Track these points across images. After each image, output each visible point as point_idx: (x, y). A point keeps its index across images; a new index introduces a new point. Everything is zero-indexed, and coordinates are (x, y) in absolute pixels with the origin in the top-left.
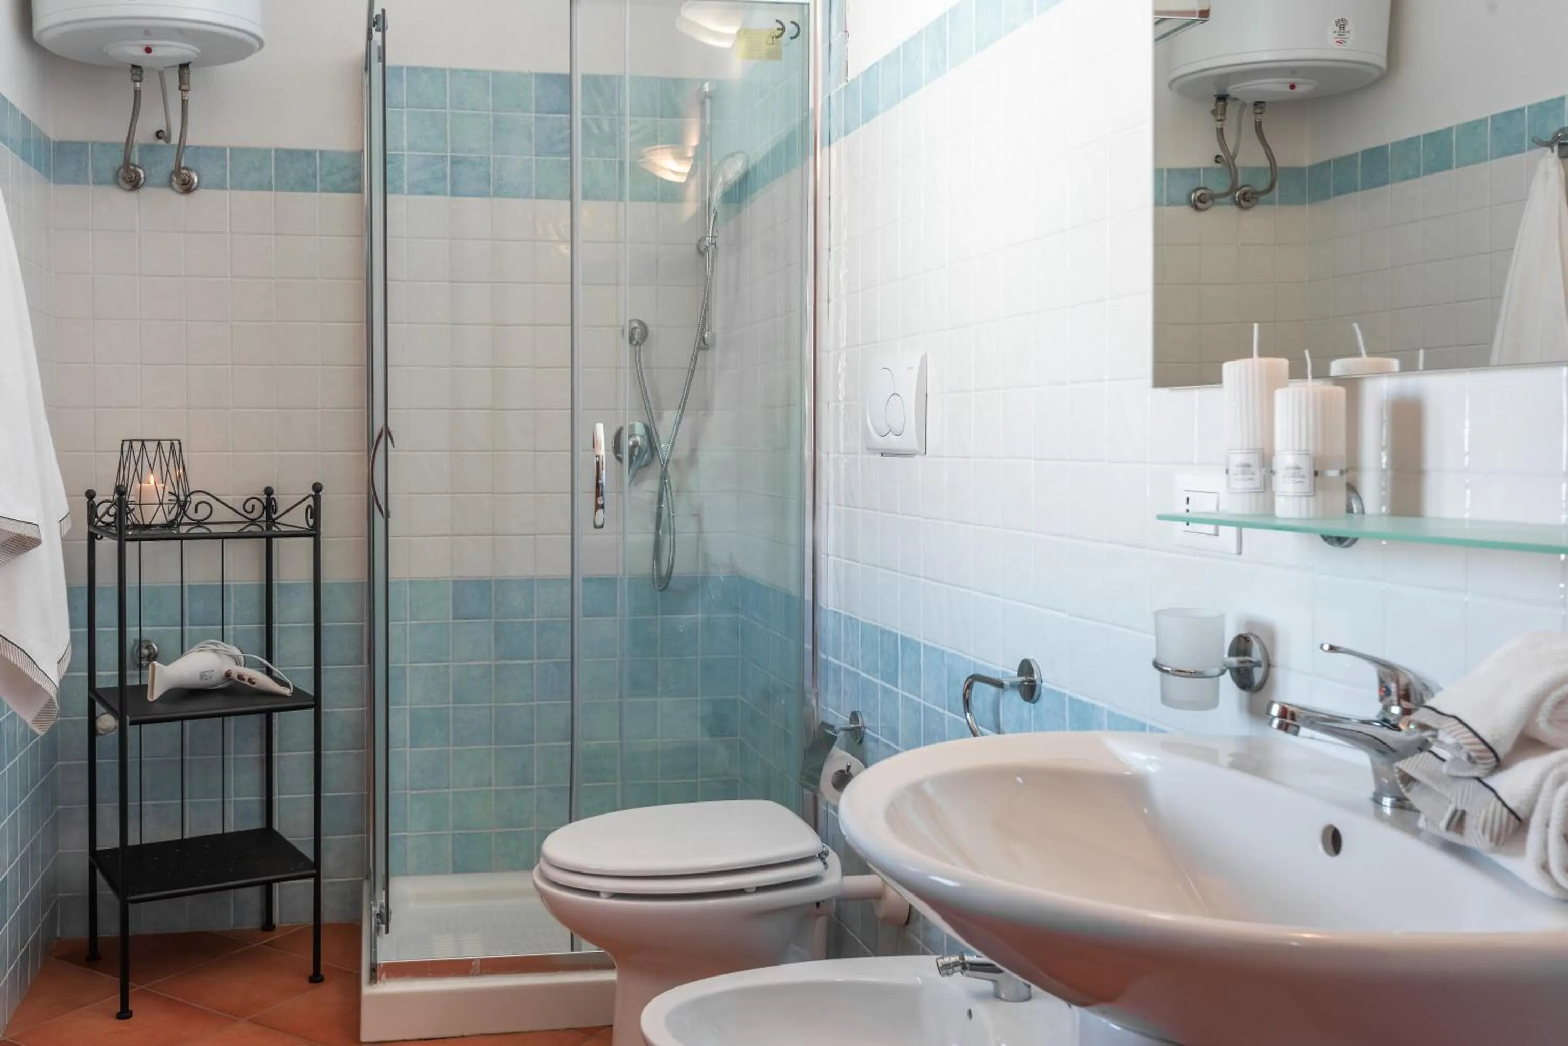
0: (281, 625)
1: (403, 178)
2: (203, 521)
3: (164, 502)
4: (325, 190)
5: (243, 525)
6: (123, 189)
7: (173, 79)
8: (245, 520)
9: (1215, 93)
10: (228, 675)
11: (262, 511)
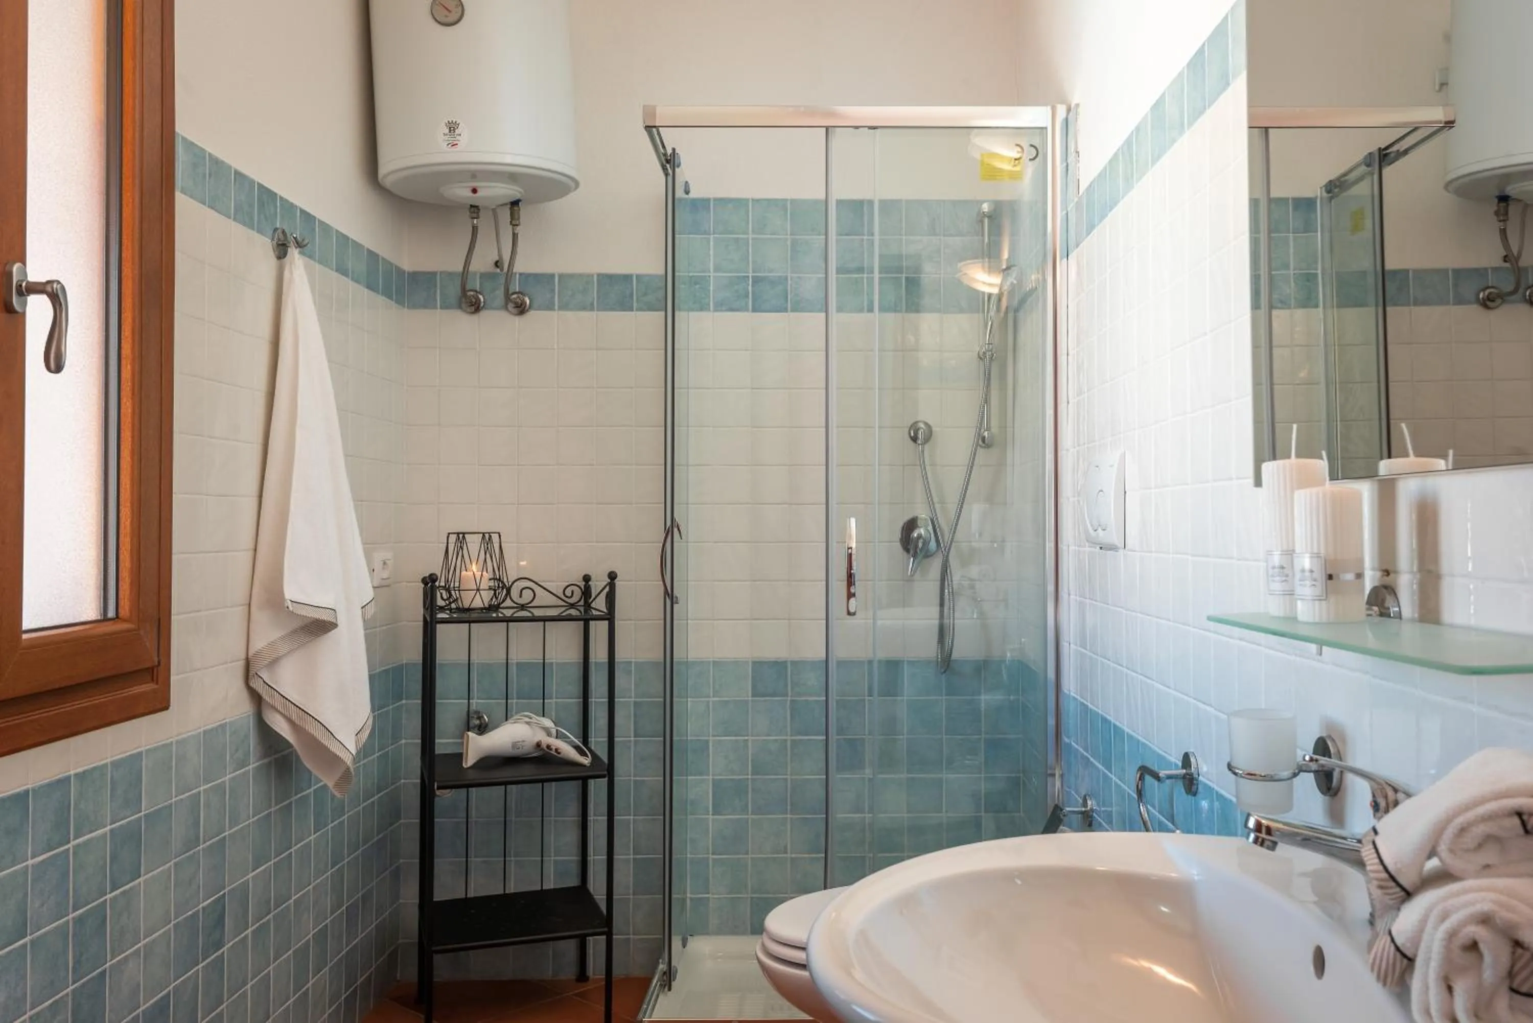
0: (597, 700)
1: (709, 297)
2: (527, 604)
3: (481, 588)
4: (640, 309)
5: (564, 609)
6: (465, 311)
7: (505, 214)
8: (567, 604)
9: (1497, 194)
10: (538, 745)
11: (580, 597)
